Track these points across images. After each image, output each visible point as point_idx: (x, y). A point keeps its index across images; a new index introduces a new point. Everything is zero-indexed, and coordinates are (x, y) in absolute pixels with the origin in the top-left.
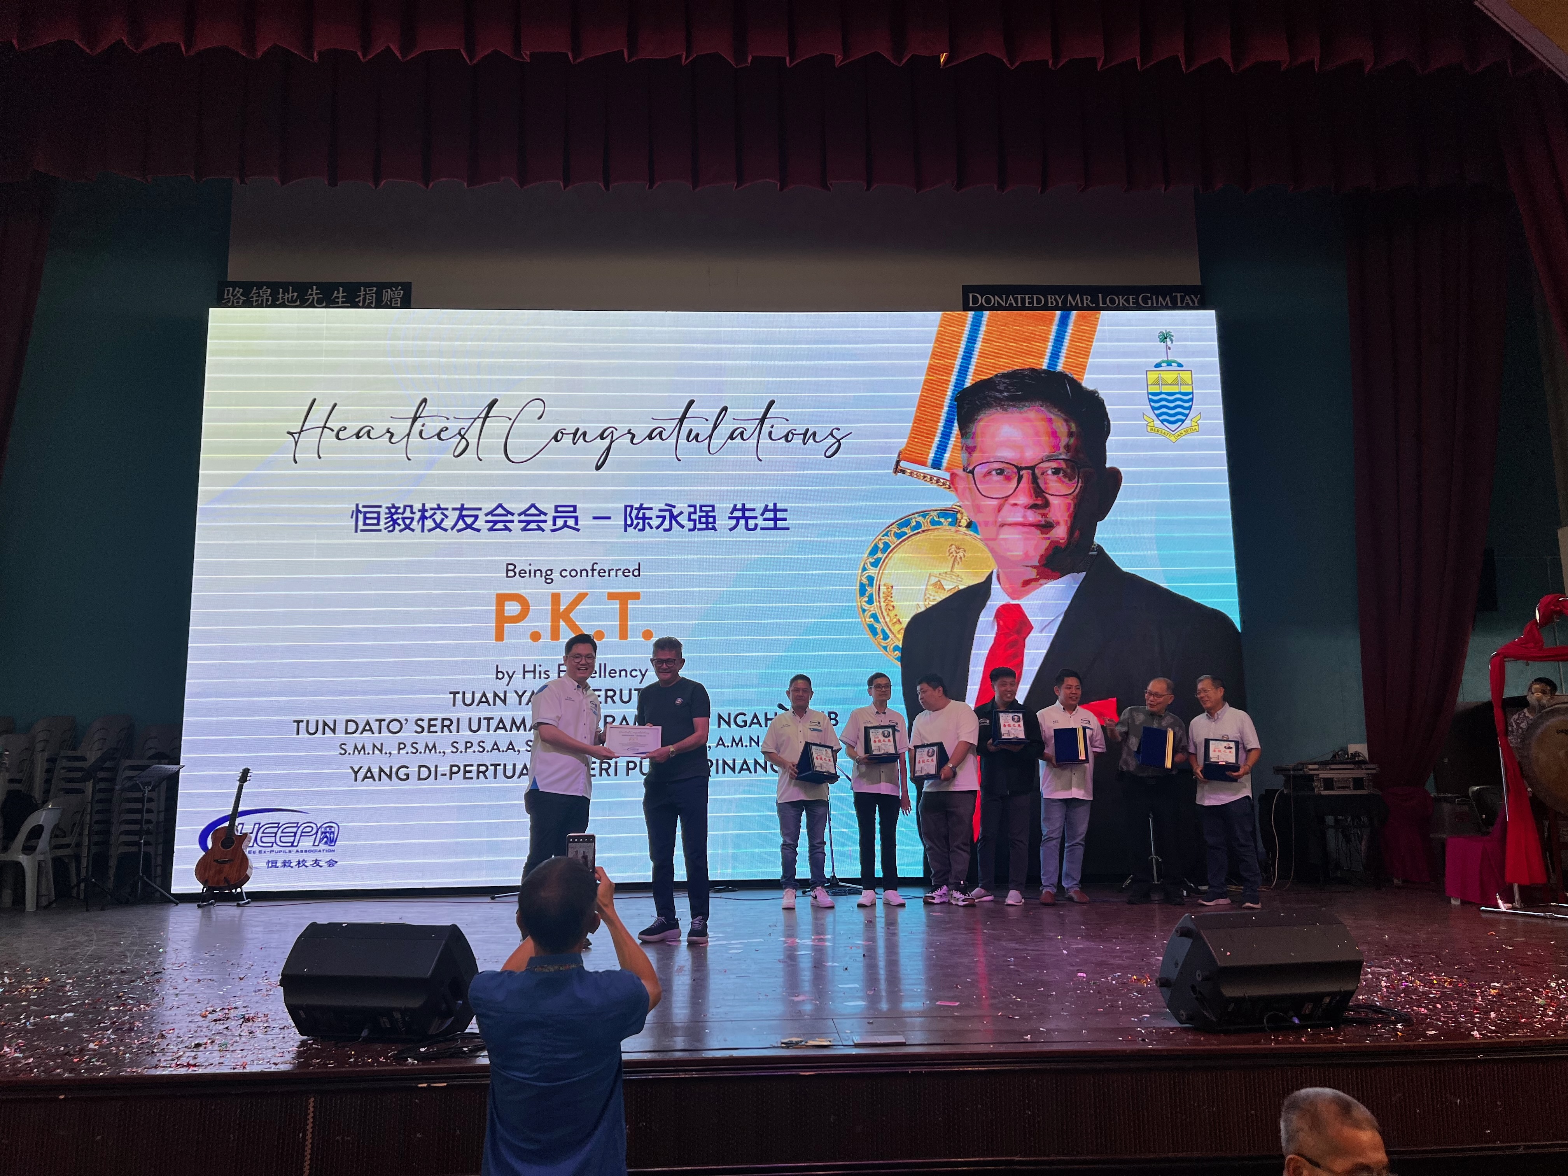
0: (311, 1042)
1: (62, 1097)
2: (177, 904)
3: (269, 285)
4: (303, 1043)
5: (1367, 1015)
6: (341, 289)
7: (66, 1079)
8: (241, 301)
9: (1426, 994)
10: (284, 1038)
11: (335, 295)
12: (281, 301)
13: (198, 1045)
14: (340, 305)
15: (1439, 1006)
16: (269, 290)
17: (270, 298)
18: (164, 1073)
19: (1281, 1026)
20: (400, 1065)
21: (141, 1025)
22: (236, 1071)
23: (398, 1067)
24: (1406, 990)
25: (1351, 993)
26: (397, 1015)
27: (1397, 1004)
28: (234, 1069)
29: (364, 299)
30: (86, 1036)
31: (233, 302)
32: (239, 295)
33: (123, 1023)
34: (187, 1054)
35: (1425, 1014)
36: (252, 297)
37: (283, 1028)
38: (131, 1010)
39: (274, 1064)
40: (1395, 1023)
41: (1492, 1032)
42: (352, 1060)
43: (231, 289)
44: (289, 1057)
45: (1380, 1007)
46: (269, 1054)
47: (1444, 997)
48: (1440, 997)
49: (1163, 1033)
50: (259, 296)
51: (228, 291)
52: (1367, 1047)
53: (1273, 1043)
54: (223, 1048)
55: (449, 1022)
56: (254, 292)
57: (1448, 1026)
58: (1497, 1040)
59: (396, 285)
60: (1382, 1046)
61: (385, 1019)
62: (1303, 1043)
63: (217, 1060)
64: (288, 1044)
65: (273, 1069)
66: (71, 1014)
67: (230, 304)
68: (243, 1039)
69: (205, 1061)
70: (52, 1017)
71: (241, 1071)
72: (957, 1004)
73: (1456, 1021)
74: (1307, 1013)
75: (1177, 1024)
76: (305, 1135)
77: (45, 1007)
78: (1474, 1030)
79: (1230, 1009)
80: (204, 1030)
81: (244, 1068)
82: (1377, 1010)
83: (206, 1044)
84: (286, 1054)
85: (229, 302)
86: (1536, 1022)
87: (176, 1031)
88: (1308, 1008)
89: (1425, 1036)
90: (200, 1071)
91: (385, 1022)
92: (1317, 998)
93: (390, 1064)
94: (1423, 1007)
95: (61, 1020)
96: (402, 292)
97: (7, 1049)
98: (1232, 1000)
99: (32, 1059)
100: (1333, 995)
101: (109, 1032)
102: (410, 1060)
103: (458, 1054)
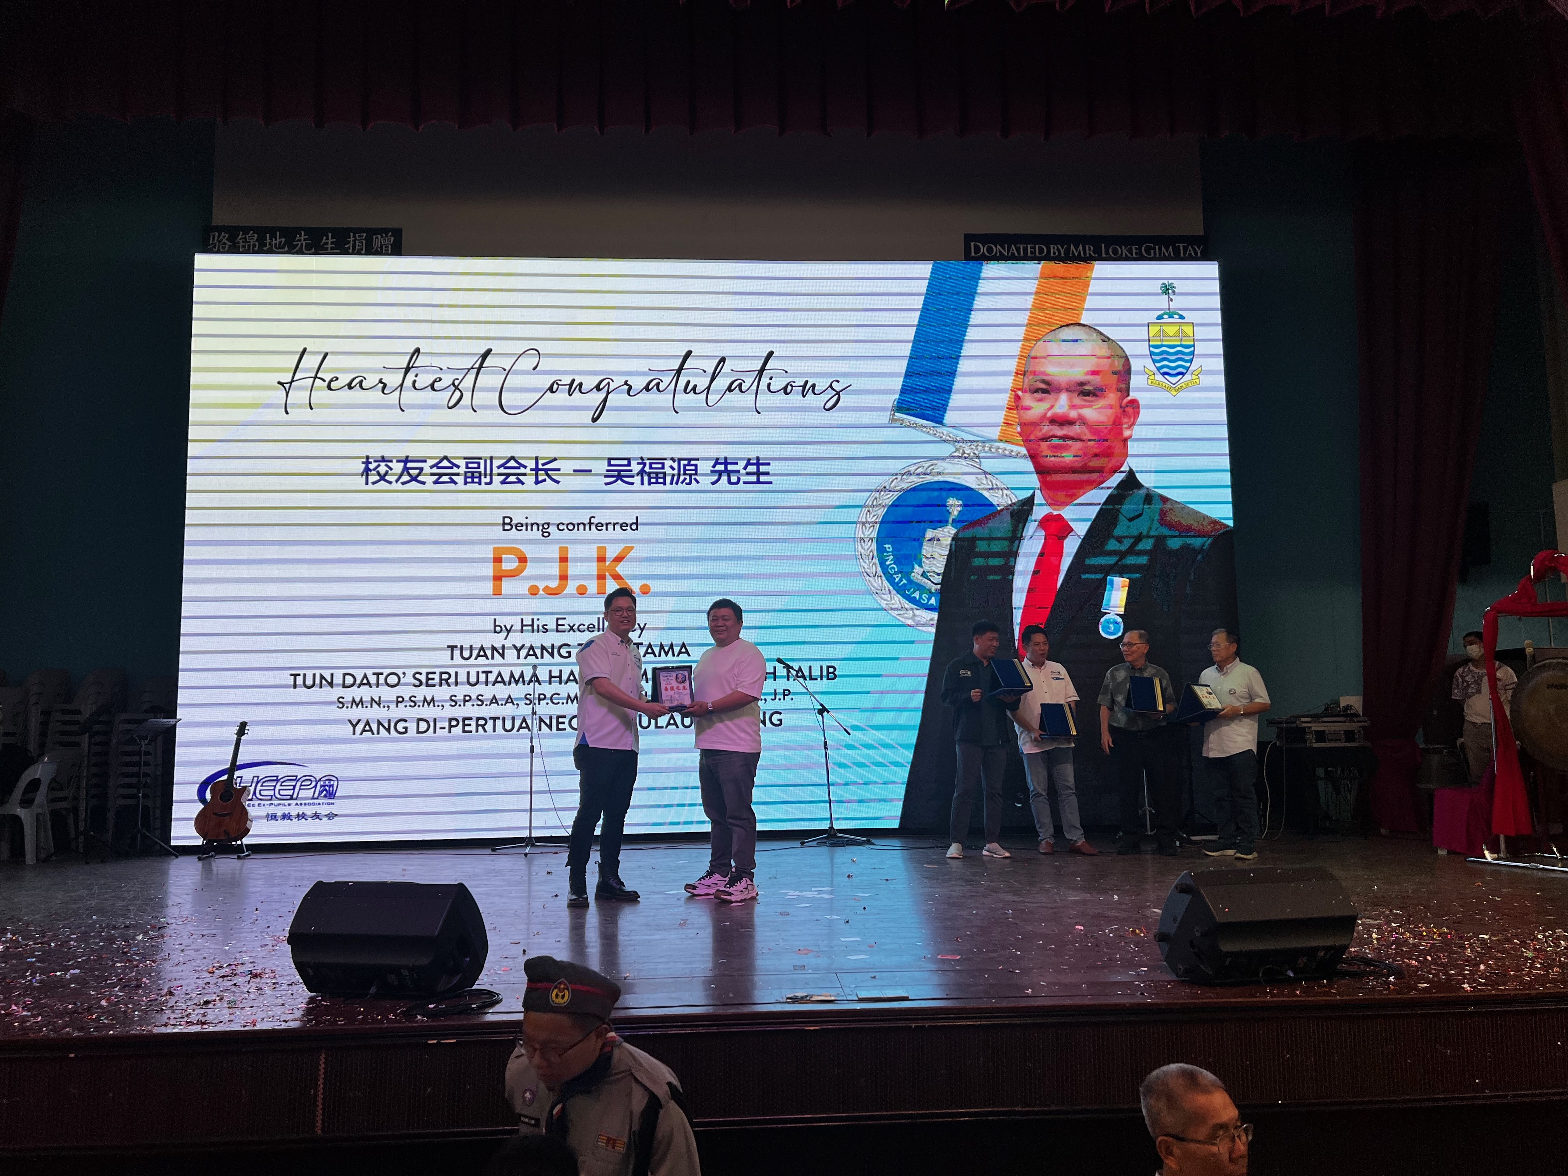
0: (320, 998)
1: (72, 1055)
2: (177, 857)
3: (255, 229)
4: (311, 1000)
5: (1359, 968)
6: (330, 235)
7: (76, 1038)
8: (227, 247)
9: (1416, 946)
10: (292, 994)
11: (324, 241)
12: (268, 247)
13: (207, 1003)
14: (329, 251)
15: (1429, 958)
16: (256, 235)
17: (257, 243)
18: (174, 1031)
19: (1275, 979)
20: (410, 1022)
21: (148, 981)
22: (246, 1028)
23: (408, 1024)
24: (1397, 942)
25: (1347, 947)
26: (405, 972)
27: (1388, 956)
28: (245, 1026)
29: (354, 246)
30: (93, 993)
31: (219, 247)
32: (224, 240)
33: (130, 980)
34: (196, 1012)
35: (1416, 966)
36: (239, 243)
37: (291, 985)
38: (137, 966)
39: (284, 1021)
40: (1387, 976)
41: (1482, 984)
42: (361, 1017)
43: (217, 234)
44: (298, 1014)
45: (1371, 959)
46: (278, 1011)
47: (1433, 948)
48: (1429, 949)
49: (1162, 986)
50: (246, 241)
51: (214, 236)
53: (1269, 996)
54: (232, 1005)
55: (456, 979)
56: (240, 236)
57: (1439, 979)
58: (1487, 993)
59: (385, 231)
60: (1375, 999)
61: (393, 977)
62: (1297, 996)
63: (227, 1017)
64: (297, 1000)
65: (284, 1026)
66: (77, 971)
67: (215, 250)
68: (252, 996)
69: (215, 1019)
70: (58, 974)
71: (252, 1028)
72: (958, 957)
73: (1447, 974)
74: (1301, 966)
75: (1174, 977)
76: (316, 1091)
77: (51, 964)
78: (1464, 983)
79: (1227, 963)
80: (212, 986)
81: (255, 1025)
82: (1369, 962)
83: (215, 1001)
84: (296, 1011)
85: (215, 248)
86: (1525, 975)
87: (184, 988)
88: (1302, 962)
89: (1416, 989)
90: (211, 1029)
91: (392, 978)
92: (1311, 952)
93: (399, 1022)
94: (1415, 960)
95: (68, 977)
96: (392, 239)
97: (15, 1008)
98: (1229, 954)
99: (40, 1017)
100: (1327, 949)
101: (117, 989)
102: (419, 1017)
103: (467, 1011)
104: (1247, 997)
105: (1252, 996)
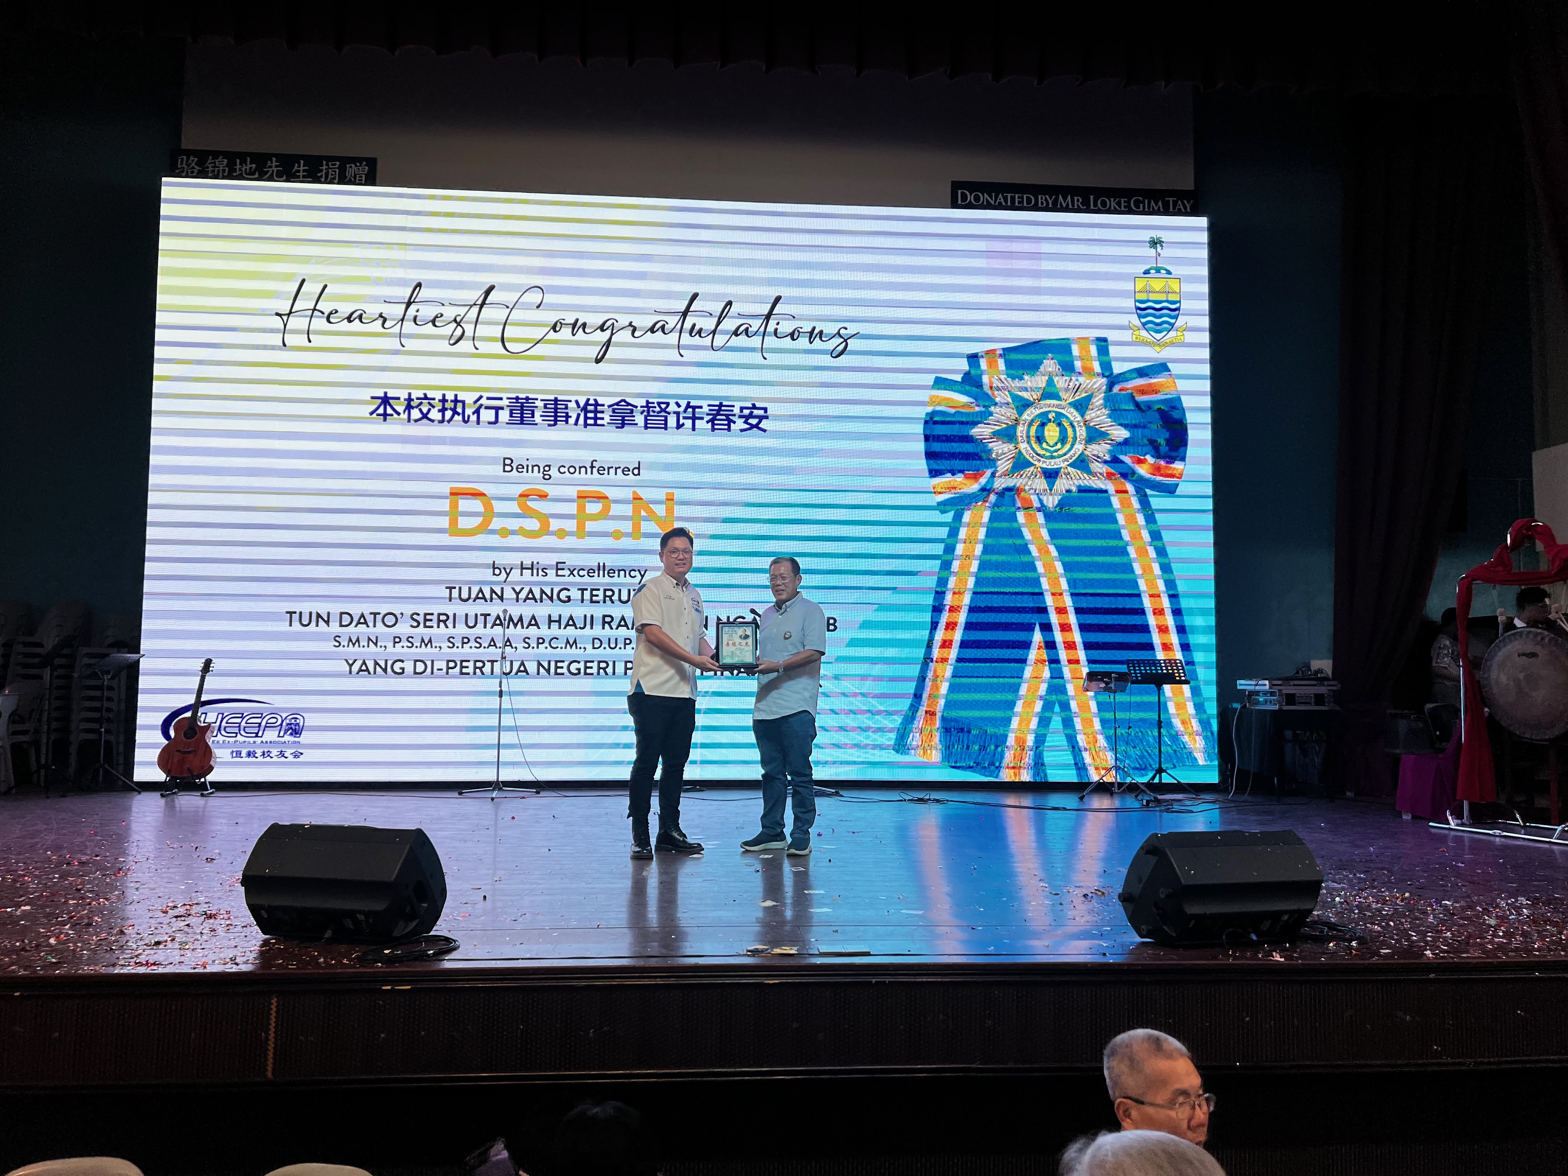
0: (273, 941)
2: (140, 793)
3: (225, 154)
4: (265, 943)
5: (1323, 932)
6: (302, 162)
8: (196, 171)
9: (1380, 911)
10: (245, 936)
11: (296, 168)
12: (238, 172)
13: (158, 943)
14: (301, 179)
15: (1392, 924)
16: (226, 161)
17: (227, 169)
18: (122, 971)
19: (1240, 942)
21: (99, 920)
22: (195, 970)
24: (1360, 906)
25: (1309, 910)
26: (360, 917)
27: (1351, 921)
29: (327, 174)
30: (43, 930)
31: (187, 172)
32: (193, 164)
33: (81, 918)
34: (147, 952)
35: (1379, 932)
36: (208, 167)
37: (245, 927)
38: (90, 904)
39: (235, 964)
40: (1350, 941)
41: (1444, 951)
43: (185, 157)
44: (251, 957)
45: (1334, 923)
47: (1396, 914)
48: (1392, 914)
49: (1125, 947)
50: (215, 166)
51: (182, 159)
52: (1324, 965)
53: (1231, 958)
54: (183, 946)
55: (414, 924)
56: (209, 161)
57: (1401, 945)
58: (1449, 960)
59: (360, 160)
60: (1337, 964)
61: (348, 921)
62: (1259, 959)
63: (178, 959)
64: (250, 942)
65: (235, 969)
66: (28, 908)
67: (184, 174)
68: (204, 937)
69: (165, 960)
70: (9, 910)
73: (1409, 940)
74: (1265, 929)
75: (1138, 939)
76: (266, 1035)
78: (1426, 950)
79: (1191, 925)
80: (164, 926)
81: (203, 968)
82: (1332, 926)
83: (166, 941)
84: (248, 954)
85: (183, 171)
86: (1488, 943)
87: (135, 928)
88: (1266, 925)
89: (1379, 954)
91: (348, 923)
92: (1276, 915)
93: (353, 967)
94: (1377, 924)
95: (17, 913)
96: (367, 168)
98: (1194, 916)
100: (1291, 912)
101: (67, 927)
102: (373, 962)
103: (425, 957)
104: (1211, 959)
105: (1215, 958)
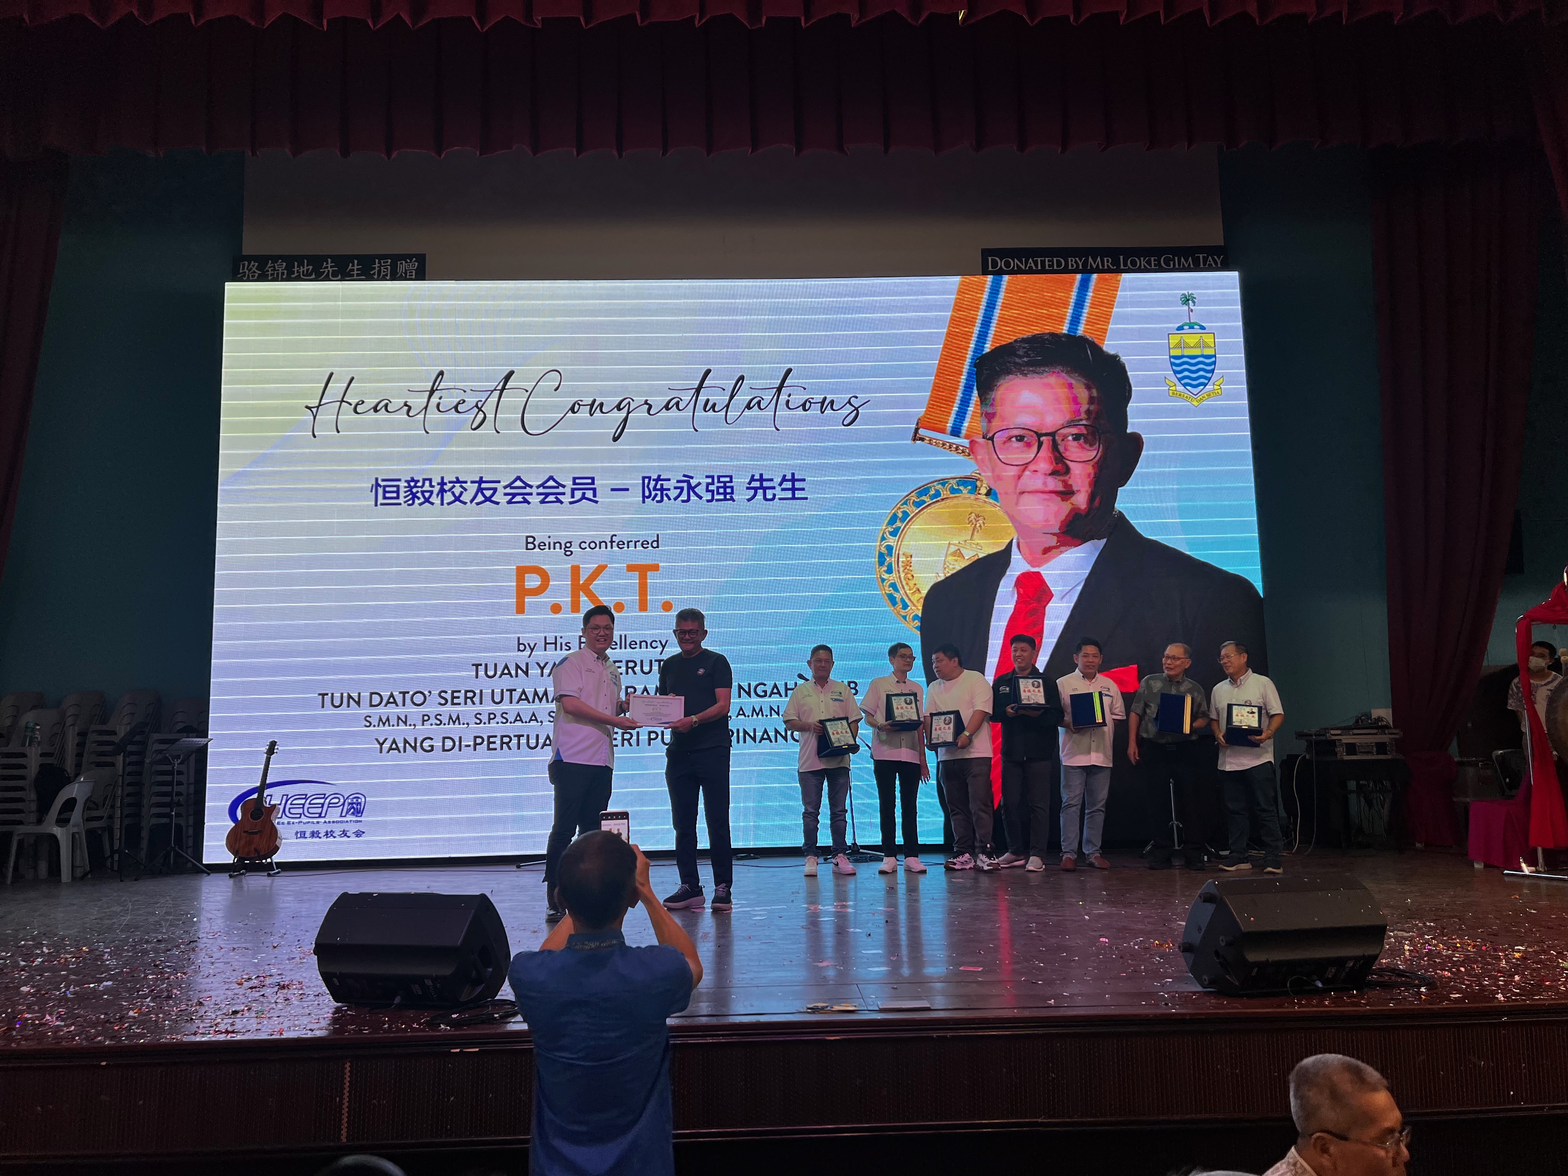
0: (346, 1008)
1: (104, 1063)
2: (209, 874)
3: (283, 258)
4: (338, 1010)
5: (1390, 979)
6: (356, 262)
7: (108, 1046)
8: (257, 275)
9: (1450, 957)
10: (319, 1004)
11: (350, 267)
12: (296, 274)
13: (235, 1013)
14: (355, 277)
15: (1463, 969)
16: (284, 264)
17: (286, 272)
18: (203, 1039)
19: (1303, 989)
20: (433, 1030)
21: (178, 993)
22: (273, 1037)
23: (432, 1033)
24: (1430, 954)
25: (1375, 958)
26: (429, 982)
27: (1420, 967)
28: (271, 1035)
29: (379, 272)
30: (125, 1004)
31: (248, 275)
32: (254, 269)
33: (161, 991)
34: (225, 1021)
35: (1449, 977)
36: (268, 271)
37: (318, 995)
38: (168, 978)
39: (310, 1030)
40: (1419, 987)
41: (1517, 994)
42: (386, 1026)
43: (246, 263)
44: (324, 1023)
45: (1402, 971)
46: (305, 1020)
47: (1467, 959)
48: (1463, 960)
49: (1186, 997)
50: (274, 270)
51: (244, 265)
52: (1392, 1010)
53: (1297, 1007)
54: (259, 1015)
55: (479, 989)
56: (269, 265)
57: (1473, 990)
58: (1522, 1003)
59: (409, 257)
60: (1406, 1009)
61: (417, 987)
62: (1326, 1006)
63: (255, 1026)
64: (323, 1010)
65: (310, 1035)
66: (109, 983)
67: (245, 279)
68: (280, 1006)
69: (243, 1028)
70: (92, 985)
71: (278, 1037)
72: (981, 969)
73: (1480, 985)
74: (1330, 976)
75: (1200, 989)
76: (342, 1099)
77: (85, 976)
78: (1498, 993)
79: (1254, 974)
80: (241, 997)
81: (281, 1034)
82: (1400, 973)
83: (243, 1011)
84: (321, 1020)
85: (244, 276)
86: (1561, 985)
87: (214, 999)
88: (1331, 972)
89: (1449, 999)
90: (239, 1037)
91: (417, 989)
92: (1340, 962)
93: (423, 1030)
94: (1447, 970)
95: (101, 988)
96: (416, 264)
97: (49, 1018)
98: (1257, 964)
99: (73, 1028)
100: (1356, 959)
101: (148, 1000)
102: (442, 1026)
103: (491, 1020)
104: (1276, 1008)
105: (1280, 1006)
